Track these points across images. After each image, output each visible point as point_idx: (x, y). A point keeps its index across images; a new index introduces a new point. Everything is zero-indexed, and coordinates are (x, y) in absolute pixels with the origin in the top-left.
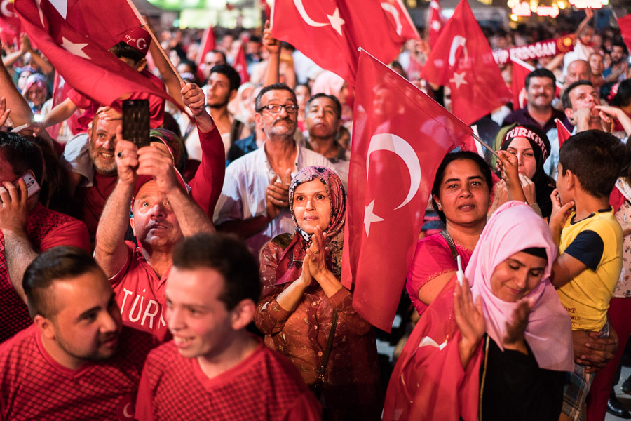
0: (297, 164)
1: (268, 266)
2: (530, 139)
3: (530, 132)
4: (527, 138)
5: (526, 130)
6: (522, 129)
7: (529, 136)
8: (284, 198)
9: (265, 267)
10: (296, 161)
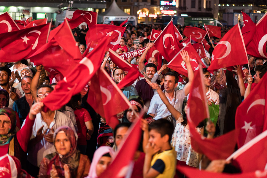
0: (54, 118)
1: (43, 169)
2: (137, 106)
3: (137, 103)
4: (136, 105)
5: (135, 102)
6: (134, 101)
7: (137, 104)
8: (51, 139)
9: (42, 169)
10: (54, 117)
